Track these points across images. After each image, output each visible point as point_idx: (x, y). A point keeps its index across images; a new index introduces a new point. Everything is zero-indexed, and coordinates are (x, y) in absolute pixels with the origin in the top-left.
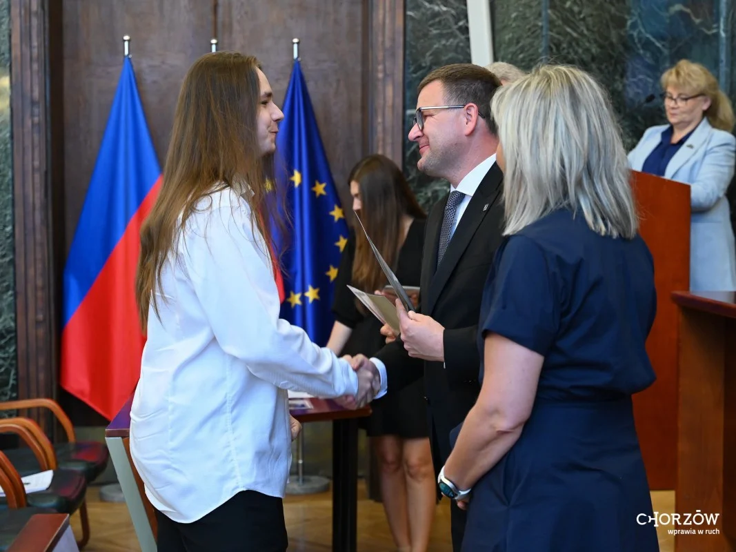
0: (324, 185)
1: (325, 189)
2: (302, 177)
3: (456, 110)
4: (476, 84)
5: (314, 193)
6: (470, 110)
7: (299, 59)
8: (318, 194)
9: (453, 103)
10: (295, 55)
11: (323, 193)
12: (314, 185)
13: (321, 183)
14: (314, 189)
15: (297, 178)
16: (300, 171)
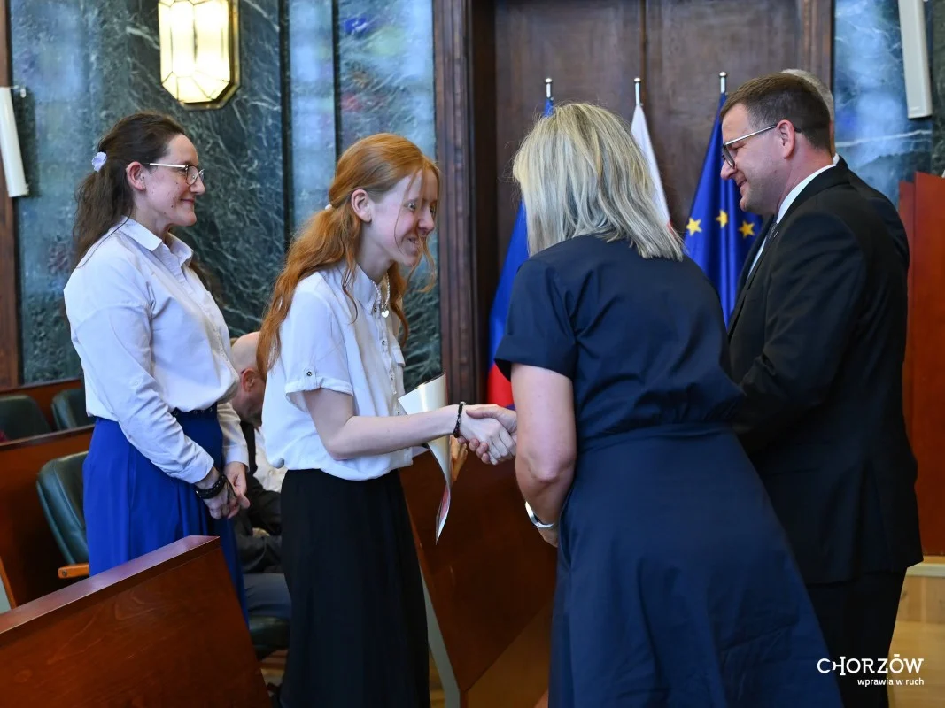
0: (751, 226)
1: (753, 229)
2: (728, 218)
3: (768, 133)
4: (783, 95)
5: (741, 233)
6: (784, 128)
7: (727, 94)
8: (745, 234)
9: (763, 126)
10: (723, 90)
11: (751, 233)
12: (741, 225)
13: (749, 223)
14: (741, 229)
15: (723, 218)
16: (727, 211)
